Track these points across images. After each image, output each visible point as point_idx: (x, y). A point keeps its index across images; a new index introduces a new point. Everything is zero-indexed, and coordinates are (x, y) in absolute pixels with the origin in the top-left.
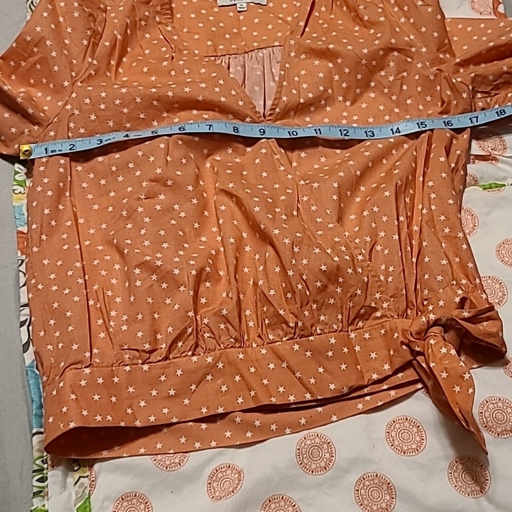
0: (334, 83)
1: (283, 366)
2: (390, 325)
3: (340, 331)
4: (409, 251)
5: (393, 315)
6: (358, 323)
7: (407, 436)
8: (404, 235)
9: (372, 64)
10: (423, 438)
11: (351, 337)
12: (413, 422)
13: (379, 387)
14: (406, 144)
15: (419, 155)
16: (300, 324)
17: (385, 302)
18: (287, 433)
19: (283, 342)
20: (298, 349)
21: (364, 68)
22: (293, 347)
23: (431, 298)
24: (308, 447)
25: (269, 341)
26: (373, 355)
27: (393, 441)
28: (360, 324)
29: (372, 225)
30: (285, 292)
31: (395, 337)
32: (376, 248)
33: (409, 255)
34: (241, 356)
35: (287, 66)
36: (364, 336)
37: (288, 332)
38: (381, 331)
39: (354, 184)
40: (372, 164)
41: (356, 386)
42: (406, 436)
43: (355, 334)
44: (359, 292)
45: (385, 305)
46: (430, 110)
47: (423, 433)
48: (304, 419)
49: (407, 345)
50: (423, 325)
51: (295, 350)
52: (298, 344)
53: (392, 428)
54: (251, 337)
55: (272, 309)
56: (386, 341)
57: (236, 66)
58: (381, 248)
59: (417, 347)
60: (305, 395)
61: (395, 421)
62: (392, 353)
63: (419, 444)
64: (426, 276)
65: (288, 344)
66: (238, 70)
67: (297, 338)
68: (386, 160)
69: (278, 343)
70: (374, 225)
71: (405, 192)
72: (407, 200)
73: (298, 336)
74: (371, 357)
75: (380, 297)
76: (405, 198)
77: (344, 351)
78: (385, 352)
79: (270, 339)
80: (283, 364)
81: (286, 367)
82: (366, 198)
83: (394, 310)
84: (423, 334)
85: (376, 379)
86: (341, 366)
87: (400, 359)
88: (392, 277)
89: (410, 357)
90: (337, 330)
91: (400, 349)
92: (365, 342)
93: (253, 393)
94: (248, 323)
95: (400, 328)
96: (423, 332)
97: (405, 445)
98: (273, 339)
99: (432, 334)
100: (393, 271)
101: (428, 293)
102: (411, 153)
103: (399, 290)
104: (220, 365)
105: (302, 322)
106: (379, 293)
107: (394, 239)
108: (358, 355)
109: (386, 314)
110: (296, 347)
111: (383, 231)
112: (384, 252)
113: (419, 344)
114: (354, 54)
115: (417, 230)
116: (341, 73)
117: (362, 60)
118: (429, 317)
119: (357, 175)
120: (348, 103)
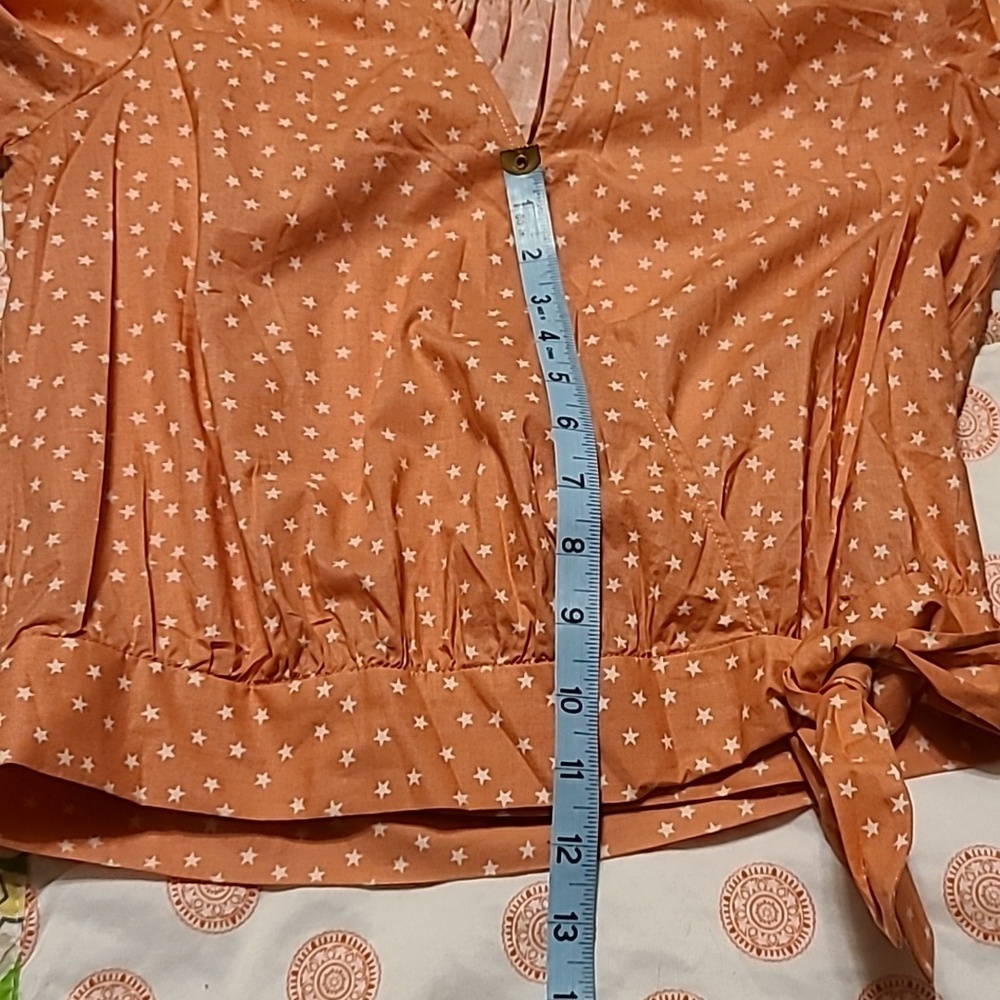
0: (703, 74)
1: (492, 721)
2: (750, 650)
3: (630, 654)
4: (827, 480)
5: (758, 624)
6: (675, 637)
7: (771, 913)
8: (821, 442)
9: (795, 41)
10: (806, 921)
11: (655, 669)
12: (789, 880)
13: (710, 792)
14: (854, 225)
15: (882, 259)
16: (539, 628)
17: (741, 594)
18: (487, 873)
19: (497, 668)
20: (530, 686)
21: (777, 48)
22: (520, 680)
23: (856, 597)
24: (533, 915)
25: (466, 662)
26: (704, 716)
27: (736, 919)
28: (682, 639)
29: (744, 410)
30: (514, 553)
31: (758, 677)
32: (747, 463)
33: (825, 492)
34: (399, 687)
35: (600, 27)
36: (688, 669)
37: (511, 643)
38: (728, 661)
39: (718, 309)
40: (769, 265)
41: (656, 785)
42: (767, 912)
43: (666, 663)
44: (675, 563)
45: (741, 601)
46: (920, 156)
47: (809, 909)
48: (532, 845)
49: (782, 699)
50: (823, 658)
51: (523, 686)
52: (530, 675)
53: (738, 889)
54: (423, 648)
55: (480, 588)
56: (738, 685)
57: (489, 18)
58: (760, 464)
59: (802, 707)
60: (538, 794)
61: (748, 873)
62: (745, 714)
63: (796, 936)
64: (853, 544)
65: (507, 670)
66: (491, 28)
67: (529, 660)
68: (803, 258)
69: (484, 668)
70: (749, 409)
71: (840, 340)
72: (842, 359)
73: (533, 655)
74: (698, 718)
75: (730, 581)
76: (837, 355)
77: (634, 702)
78: (731, 710)
79: (468, 658)
80: (491, 717)
81: (498, 725)
82: (744, 347)
83: (761, 613)
84: (821, 678)
85: (704, 771)
86: (625, 735)
87: (763, 730)
88: (775, 539)
89: (786, 729)
90: (626, 650)
91: (765, 706)
92: (687, 684)
93: (414, 777)
94: (421, 616)
95: (770, 659)
96: (821, 672)
97: (763, 934)
98: (474, 657)
99: (843, 680)
100: (778, 522)
101: (852, 583)
102: (865, 252)
103: (787, 569)
104: (349, 705)
105: (543, 624)
106: (729, 572)
107: (792, 448)
108: (669, 712)
109: (743, 620)
110: (527, 681)
111: (768, 427)
112: (765, 474)
113: (807, 700)
114: (758, 14)
115: (852, 433)
116: (722, 54)
117: (775, 29)
118: (840, 639)
119: (728, 287)
120: (730, 125)
